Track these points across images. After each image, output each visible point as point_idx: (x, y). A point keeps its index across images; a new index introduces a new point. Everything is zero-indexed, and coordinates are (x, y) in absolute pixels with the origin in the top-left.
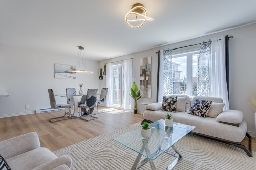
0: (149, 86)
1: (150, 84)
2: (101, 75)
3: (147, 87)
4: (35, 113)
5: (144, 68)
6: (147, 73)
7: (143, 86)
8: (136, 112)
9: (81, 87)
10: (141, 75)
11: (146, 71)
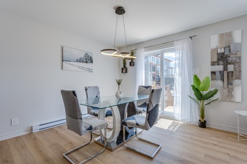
0: (236, 82)
1: (239, 78)
2: (125, 66)
3: (230, 83)
4: (31, 133)
5: (221, 51)
6: (230, 59)
8: (203, 125)
9: (119, 84)
10: (215, 63)
11: (227, 57)
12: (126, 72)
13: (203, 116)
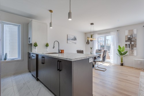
1: (136, 47)
2: (88, 41)
3: (132, 49)
5: (129, 36)
6: (132, 40)
7: (129, 48)
8: (122, 65)
9: (91, 49)
10: (126, 41)
11: (132, 39)
12: (89, 44)
13: (122, 61)
